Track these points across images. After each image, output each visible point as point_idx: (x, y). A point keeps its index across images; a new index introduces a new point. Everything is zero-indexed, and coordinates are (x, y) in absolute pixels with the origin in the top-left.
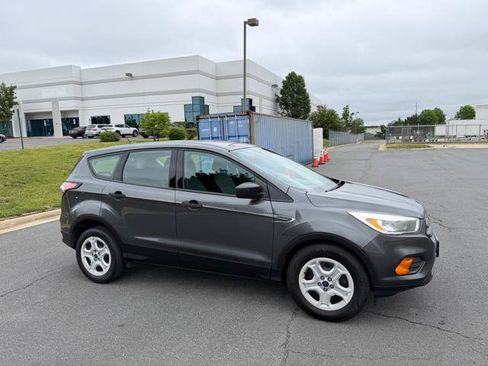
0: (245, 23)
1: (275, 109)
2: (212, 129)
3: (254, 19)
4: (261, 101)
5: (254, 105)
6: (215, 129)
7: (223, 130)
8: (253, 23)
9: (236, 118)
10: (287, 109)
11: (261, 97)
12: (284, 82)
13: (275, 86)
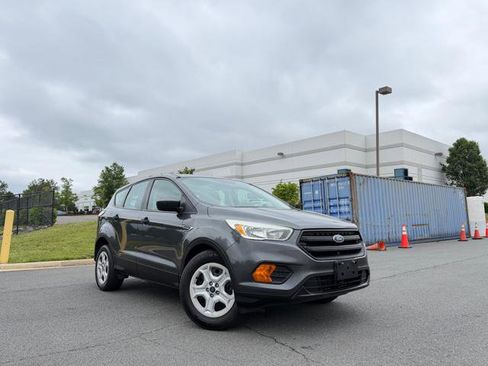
0: (377, 92)
1: (442, 180)
2: (313, 192)
3: (386, 87)
4: (419, 170)
5: (410, 175)
6: (317, 192)
7: (323, 192)
8: (385, 91)
9: (336, 180)
10: (457, 178)
11: (420, 167)
12: (450, 150)
13: (440, 154)
